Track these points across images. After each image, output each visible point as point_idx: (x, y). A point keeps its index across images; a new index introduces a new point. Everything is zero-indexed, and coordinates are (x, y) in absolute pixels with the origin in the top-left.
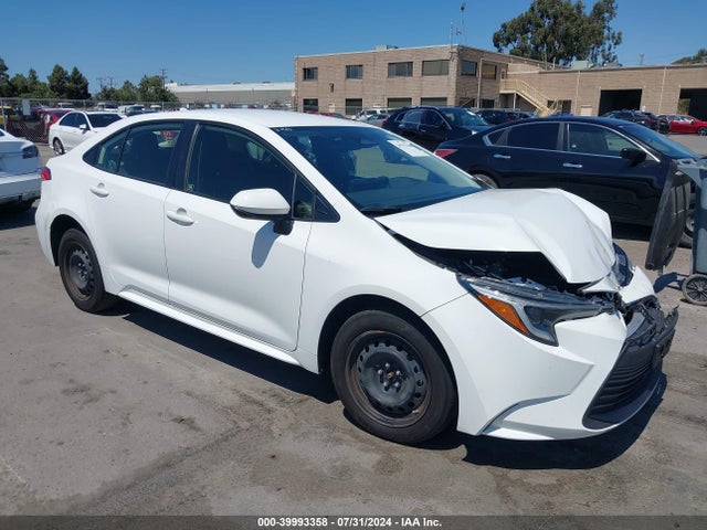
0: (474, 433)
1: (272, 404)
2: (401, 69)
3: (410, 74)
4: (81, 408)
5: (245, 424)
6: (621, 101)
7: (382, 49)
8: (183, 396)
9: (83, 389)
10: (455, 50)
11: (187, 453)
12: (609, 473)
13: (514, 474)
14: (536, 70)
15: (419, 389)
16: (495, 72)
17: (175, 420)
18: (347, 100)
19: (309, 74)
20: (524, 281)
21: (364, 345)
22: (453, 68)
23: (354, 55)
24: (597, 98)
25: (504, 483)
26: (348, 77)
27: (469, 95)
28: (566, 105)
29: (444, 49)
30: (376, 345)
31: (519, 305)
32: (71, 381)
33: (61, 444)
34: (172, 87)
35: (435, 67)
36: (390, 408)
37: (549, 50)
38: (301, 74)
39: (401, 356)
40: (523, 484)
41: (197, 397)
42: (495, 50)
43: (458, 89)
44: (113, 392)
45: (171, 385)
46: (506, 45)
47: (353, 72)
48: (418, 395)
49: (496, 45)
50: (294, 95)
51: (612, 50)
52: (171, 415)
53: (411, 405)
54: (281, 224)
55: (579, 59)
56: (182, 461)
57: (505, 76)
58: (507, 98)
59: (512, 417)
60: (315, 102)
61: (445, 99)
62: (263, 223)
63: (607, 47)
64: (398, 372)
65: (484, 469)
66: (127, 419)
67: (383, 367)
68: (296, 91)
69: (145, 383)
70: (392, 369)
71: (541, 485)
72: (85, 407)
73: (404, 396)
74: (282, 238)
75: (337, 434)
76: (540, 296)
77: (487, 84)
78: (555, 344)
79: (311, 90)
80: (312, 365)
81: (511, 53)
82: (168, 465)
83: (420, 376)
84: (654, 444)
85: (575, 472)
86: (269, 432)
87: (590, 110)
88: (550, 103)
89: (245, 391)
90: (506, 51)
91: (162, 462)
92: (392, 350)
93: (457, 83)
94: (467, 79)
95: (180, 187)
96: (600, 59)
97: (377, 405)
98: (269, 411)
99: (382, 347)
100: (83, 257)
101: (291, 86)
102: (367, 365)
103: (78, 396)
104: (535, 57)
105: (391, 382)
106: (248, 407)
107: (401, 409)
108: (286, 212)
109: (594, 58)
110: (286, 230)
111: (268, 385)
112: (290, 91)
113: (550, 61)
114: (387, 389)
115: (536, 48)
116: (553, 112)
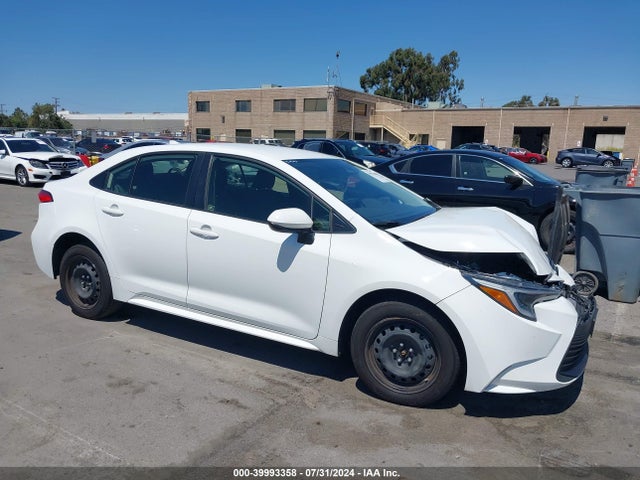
0: (479, 391)
1: (295, 384)
2: (286, 105)
3: (294, 109)
4: (133, 398)
5: (282, 401)
6: (467, 136)
7: (267, 87)
8: (217, 383)
9: (126, 382)
10: (331, 90)
11: (246, 426)
12: (571, 416)
13: (506, 421)
14: (398, 108)
15: (430, 362)
16: (366, 110)
17: (222, 402)
18: (237, 130)
19: (202, 106)
20: (508, 275)
21: (382, 330)
22: (331, 105)
23: (243, 91)
24: (450, 133)
25: (502, 429)
26: (238, 110)
27: (345, 129)
28: (425, 138)
29: (322, 89)
30: (392, 329)
31: (510, 292)
32: (110, 377)
33: (133, 426)
34: (65, 114)
35: (315, 105)
36: (403, 379)
37: (407, 92)
38: (194, 107)
39: (415, 336)
40: (515, 428)
41: (229, 383)
42: (362, 90)
43: (335, 124)
44: (154, 383)
45: (202, 375)
46: (371, 87)
47: (242, 106)
48: (428, 367)
49: (363, 87)
50: (187, 124)
51: (457, 94)
52: (216, 398)
53: (422, 375)
54: (304, 236)
55: (431, 100)
56: (245, 432)
57: (374, 113)
58: (376, 131)
59: (506, 377)
60: (207, 132)
61: (324, 132)
62: (288, 235)
63: (453, 91)
64: (411, 350)
65: (482, 420)
66: (179, 403)
67: (397, 347)
68: (190, 121)
69: (178, 374)
70: (406, 348)
71: (529, 428)
72: (136, 396)
73: (416, 369)
74: (306, 247)
75: (362, 403)
76: (521, 284)
77: (359, 120)
78: (534, 320)
79: (203, 120)
80: (332, 349)
81: (375, 93)
82: (234, 437)
83: (430, 351)
84: (594, 394)
85: (548, 417)
86: (304, 405)
87: (444, 142)
88: (411, 136)
89: (267, 376)
90: (371, 92)
91: (229, 435)
92: (407, 332)
93: (335, 119)
94: (342, 115)
95: (200, 207)
96: (448, 101)
97: (392, 378)
98: (296, 390)
99: (398, 331)
100: (89, 269)
101: (185, 117)
102: (385, 346)
103: (124, 388)
104: (396, 97)
105: (404, 358)
106: (277, 388)
107: (413, 379)
108: (310, 226)
109: (443, 99)
110: (310, 241)
111: (285, 370)
112: (183, 121)
113: (409, 101)
114: (400, 364)
115: (396, 89)
116: (414, 144)
